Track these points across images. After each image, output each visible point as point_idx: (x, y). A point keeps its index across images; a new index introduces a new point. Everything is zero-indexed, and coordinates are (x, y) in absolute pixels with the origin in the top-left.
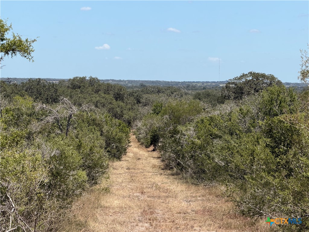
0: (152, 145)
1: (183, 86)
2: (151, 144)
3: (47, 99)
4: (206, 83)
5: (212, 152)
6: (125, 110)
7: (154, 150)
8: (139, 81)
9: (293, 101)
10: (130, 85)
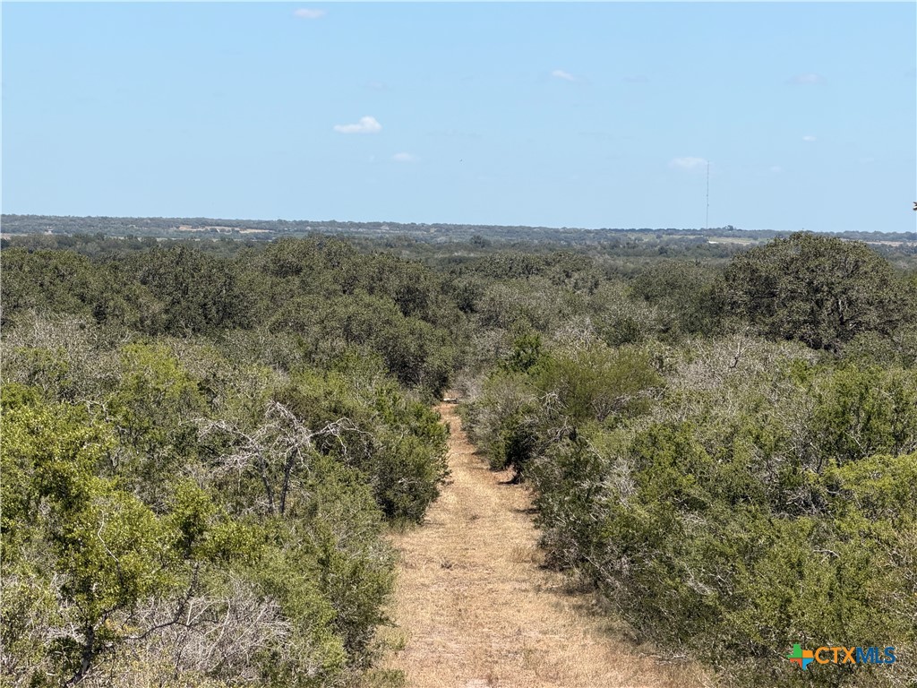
0: (512, 467)
1: (599, 243)
2: (507, 463)
3: (205, 305)
4: (669, 234)
5: (678, 552)
6: (431, 341)
7: (515, 481)
8: (470, 227)
9: (904, 410)
10: (441, 239)
